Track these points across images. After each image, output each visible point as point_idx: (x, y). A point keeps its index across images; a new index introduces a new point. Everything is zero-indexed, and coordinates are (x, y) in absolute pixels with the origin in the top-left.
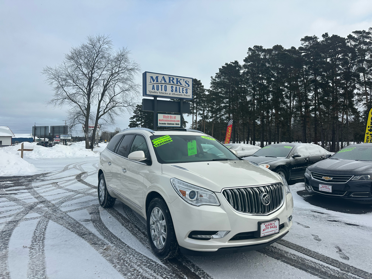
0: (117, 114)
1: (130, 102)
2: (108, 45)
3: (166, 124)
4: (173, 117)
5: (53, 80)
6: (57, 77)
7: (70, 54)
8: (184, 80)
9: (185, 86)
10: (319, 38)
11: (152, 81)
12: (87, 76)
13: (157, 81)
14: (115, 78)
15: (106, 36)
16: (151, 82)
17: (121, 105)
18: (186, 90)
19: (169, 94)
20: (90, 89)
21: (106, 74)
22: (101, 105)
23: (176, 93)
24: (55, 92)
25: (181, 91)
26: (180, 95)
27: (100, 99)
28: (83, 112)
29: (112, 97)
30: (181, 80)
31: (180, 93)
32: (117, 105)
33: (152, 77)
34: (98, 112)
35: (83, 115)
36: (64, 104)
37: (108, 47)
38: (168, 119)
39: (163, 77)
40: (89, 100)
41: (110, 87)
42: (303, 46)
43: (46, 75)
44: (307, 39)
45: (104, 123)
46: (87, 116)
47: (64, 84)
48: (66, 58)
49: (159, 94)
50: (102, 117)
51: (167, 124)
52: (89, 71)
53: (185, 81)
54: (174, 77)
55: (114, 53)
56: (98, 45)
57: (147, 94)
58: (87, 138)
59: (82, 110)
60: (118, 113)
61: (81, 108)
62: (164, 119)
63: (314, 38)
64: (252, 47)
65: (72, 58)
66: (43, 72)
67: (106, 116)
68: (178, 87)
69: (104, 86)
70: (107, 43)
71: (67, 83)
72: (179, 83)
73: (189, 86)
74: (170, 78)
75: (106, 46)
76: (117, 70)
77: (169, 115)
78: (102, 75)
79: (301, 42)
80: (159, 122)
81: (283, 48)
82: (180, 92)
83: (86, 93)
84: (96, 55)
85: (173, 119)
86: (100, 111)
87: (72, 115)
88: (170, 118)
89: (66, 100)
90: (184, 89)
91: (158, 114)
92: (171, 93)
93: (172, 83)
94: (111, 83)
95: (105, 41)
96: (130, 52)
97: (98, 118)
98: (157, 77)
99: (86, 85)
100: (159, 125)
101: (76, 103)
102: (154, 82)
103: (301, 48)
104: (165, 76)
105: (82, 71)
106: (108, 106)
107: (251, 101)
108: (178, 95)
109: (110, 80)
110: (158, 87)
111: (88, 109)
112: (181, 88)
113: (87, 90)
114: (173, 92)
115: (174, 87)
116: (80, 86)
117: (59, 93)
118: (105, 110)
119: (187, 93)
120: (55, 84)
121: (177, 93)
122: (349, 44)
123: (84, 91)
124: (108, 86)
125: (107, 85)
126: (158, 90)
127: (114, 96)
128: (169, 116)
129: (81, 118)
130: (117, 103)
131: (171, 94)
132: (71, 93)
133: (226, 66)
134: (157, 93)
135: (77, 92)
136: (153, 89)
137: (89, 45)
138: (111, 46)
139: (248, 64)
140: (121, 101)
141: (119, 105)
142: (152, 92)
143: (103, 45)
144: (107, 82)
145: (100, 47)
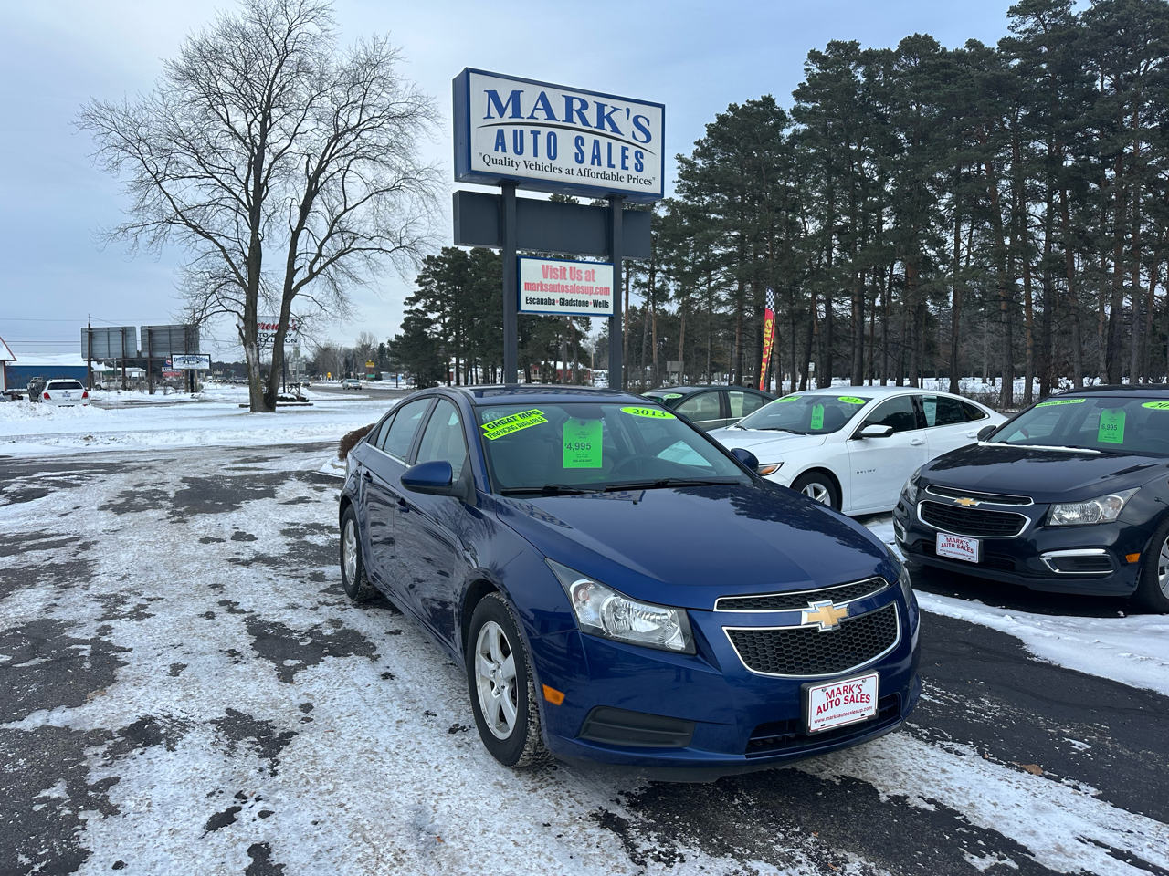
0: (356, 280)
1: (403, 233)
2: (317, 24)
3: (553, 302)
4: (584, 275)
5: (122, 154)
6: (134, 142)
7: (182, 62)
8: (628, 110)
9: (634, 137)
10: (1075, 3)
11: (494, 111)
12: (248, 140)
13: (517, 113)
14: (346, 146)
16: (489, 116)
17: (370, 244)
18: (638, 155)
19: (568, 173)
20: (260, 189)
21: (316, 135)
22: (299, 248)
23: (595, 169)
24: (132, 200)
25: (616, 159)
26: (611, 177)
27: (295, 223)
28: (236, 272)
29: (338, 218)
30: (616, 109)
31: (612, 170)
32: (354, 246)
33: (493, 95)
34: (291, 272)
35: (235, 281)
36: (169, 242)
37: (319, 32)
38: (563, 282)
39: (543, 94)
40: (254, 226)
41: (330, 183)
42: (1015, 36)
43: (94, 133)
44: (1030, 8)
45: (312, 312)
46: (252, 289)
47: (161, 169)
48: (169, 75)
49: (522, 172)
50: (303, 290)
51: (557, 304)
52: (250, 118)
53: (631, 117)
54: (589, 99)
55: (340, 56)
56: (281, 23)
57: (473, 168)
58: (252, 364)
59: (232, 264)
60: (361, 277)
61: (226, 256)
62: (545, 281)
63: (1055, 5)
64: (823, 49)
65: (190, 76)
66: (79, 120)
67: (316, 289)
68: (604, 142)
69: (309, 177)
70: (314, 13)
71: (173, 166)
72: (607, 125)
73: (649, 139)
74: (569, 101)
75: (312, 27)
76: (353, 122)
77: (567, 265)
78: (298, 136)
79: (1011, 19)
80: (524, 294)
81: (935, 45)
82: (613, 166)
83: (246, 203)
84: (276, 61)
85: (583, 283)
86: (296, 268)
87: (196, 283)
88: (573, 280)
89: (174, 228)
90: (627, 153)
91: (522, 260)
92: (576, 166)
93: (579, 125)
94: (332, 168)
95: (307, 6)
96: (399, 54)
97: (289, 293)
98: (515, 96)
99: (242, 171)
100: (525, 307)
101: (210, 238)
102: (502, 116)
103: (1006, 44)
104: (549, 93)
105: (228, 124)
106: (324, 253)
107: (819, 234)
108: (603, 176)
109: (330, 156)
110: (518, 138)
111: (254, 260)
112: (617, 146)
113: (248, 195)
114: (581, 162)
115: (589, 139)
116: (223, 178)
117: (148, 203)
118: (312, 264)
119: (641, 170)
120: (131, 168)
121: (600, 170)
123: (237, 198)
124: (322, 179)
125: (318, 173)
126: (521, 153)
127: (346, 210)
128: (565, 269)
129: (227, 294)
130: (354, 239)
132: (189, 202)
133: (732, 114)
134: (514, 164)
135: (214, 200)
136: (500, 147)
137: (248, 24)
138: (329, 26)
139: (810, 106)
140: (369, 228)
141: (363, 247)
142: (495, 162)
143: (298, 22)
144: (320, 165)
145: (290, 31)
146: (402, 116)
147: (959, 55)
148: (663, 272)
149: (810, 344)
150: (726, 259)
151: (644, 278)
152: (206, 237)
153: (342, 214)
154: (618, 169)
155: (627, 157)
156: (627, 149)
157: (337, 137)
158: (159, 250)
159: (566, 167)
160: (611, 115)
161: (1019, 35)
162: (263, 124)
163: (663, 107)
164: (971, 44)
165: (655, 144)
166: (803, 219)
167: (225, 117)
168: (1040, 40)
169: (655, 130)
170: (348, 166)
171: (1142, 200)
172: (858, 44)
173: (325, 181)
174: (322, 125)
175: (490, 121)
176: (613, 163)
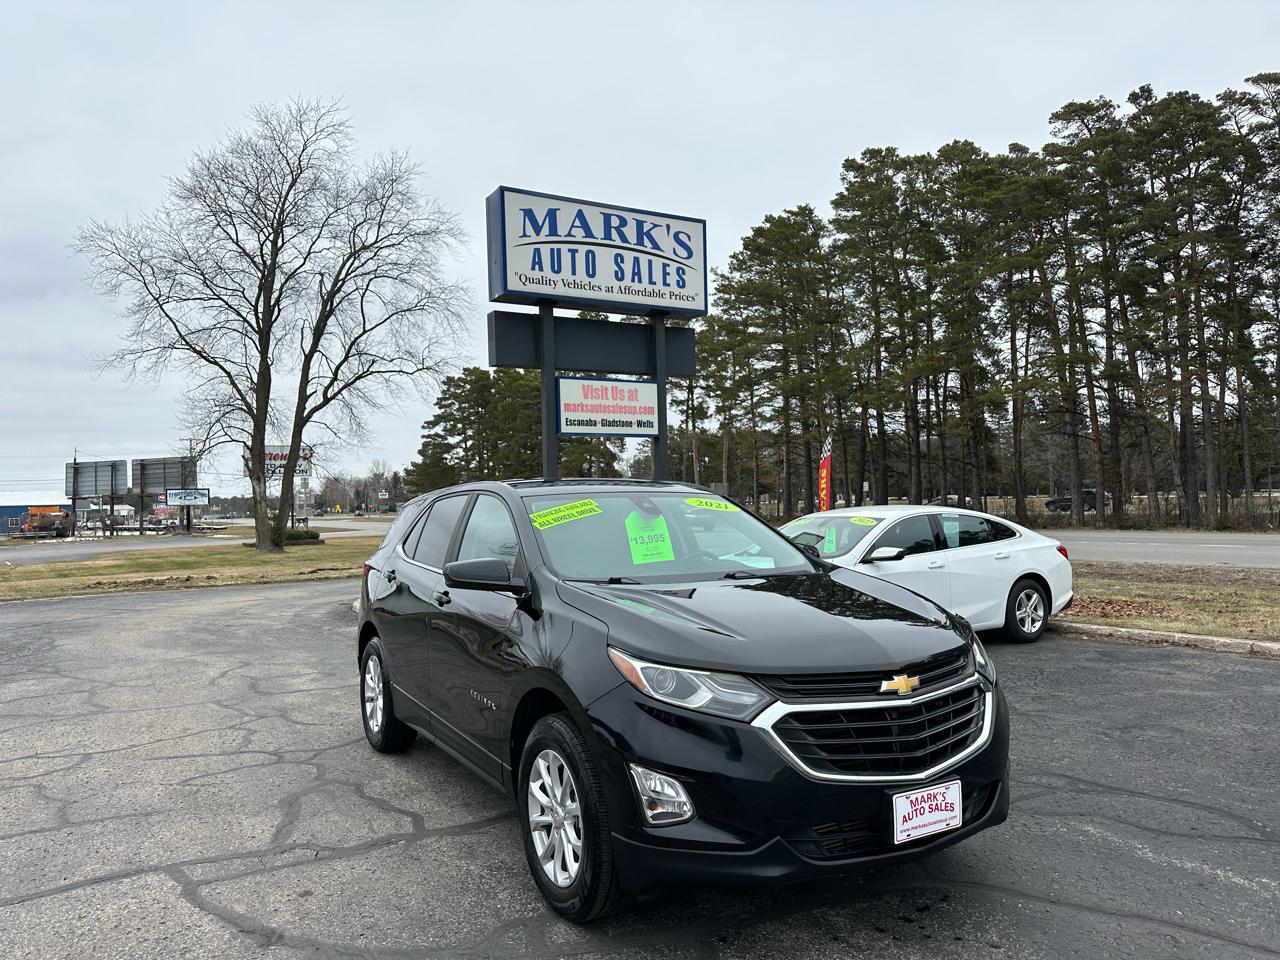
0: (373, 404)
1: (426, 354)
2: (334, 140)
3: (594, 423)
4: (626, 395)
5: (122, 276)
6: (137, 265)
7: (188, 181)
8: (668, 227)
9: (675, 253)
10: (1119, 107)
11: (530, 230)
12: (258, 260)
13: (553, 231)
14: (364, 265)
15: (326, 104)
16: (525, 235)
17: (390, 367)
18: (680, 272)
19: (608, 290)
20: (269, 310)
21: (331, 253)
22: (313, 372)
23: (636, 286)
24: (130, 323)
25: (658, 276)
26: (652, 294)
27: (307, 346)
28: (243, 399)
29: (357, 339)
30: (655, 226)
31: (653, 286)
32: (373, 369)
33: (529, 214)
34: (303, 397)
35: (242, 409)
36: (169, 368)
37: (335, 149)
38: (604, 402)
39: (580, 212)
40: (264, 352)
41: (345, 303)
42: (1059, 141)
43: (92, 255)
44: (1072, 112)
45: (325, 440)
46: (260, 417)
47: (164, 291)
48: (174, 193)
49: (561, 291)
50: (316, 416)
51: (599, 425)
52: (263, 238)
53: (672, 232)
54: (628, 216)
55: (358, 166)
56: (296, 140)
57: (510, 287)
58: (258, 498)
59: (239, 391)
60: (380, 401)
61: (233, 383)
62: (585, 402)
63: (1098, 109)
64: (858, 158)
65: (195, 193)
66: (78, 242)
67: (328, 414)
68: (644, 259)
69: (322, 297)
70: (331, 129)
71: (178, 288)
72: (646, 241)
73: (690, 255)
74: (607, 218)
75: (328, 144)
76: (371, 239)
78: (312, 255)
79: (1054, 125)
80: (564, 415)
81: (976, 151)
82: (654, 283)
83: (255, 325)
84: (289, 178)
85: (626, 403)
86: (309, 392)
87: (199, 412)
88: (615, 399)
89: (177, 353)
90: (668, 270)
92: (616, 284)
93: (618, 242)
94: (349, 287)
95: (322, 124)
96: (420, 169)
97: (301, 421)
98: (552, 214)
99: (252, 293)
100: (565, 429)
101: (216, 363)
102: (538, 235)
103: (1051, 150)
104: (587, 210)
105: (237, 243)
106: (339, 375)
107: (866, 346)
108: (644, 293)
109: (347, 275)
110: (556, 257)
111: (263, 386)
112: (658, 263)
113: (256, 315)
114: (621, 279)
115: (629, 256)
116: (230, 300)
117: (147, 328)
118: (327, 389)
119: (683, 286)
120: (131, 291)
121: (640, 287)
123: (245, 320)
124: (337, 300)
125: (332, 294)
126: (559, 271)
127: (365, 332)
128: (606, 389)
129: (233, 423)
130: (374, 362)
132: (193, 326)
133: (768, 225)
134: (552, 283)
135: (219, 323)
136: (537, 266)
137: (261, 141)
138: (347, 142)
139: (850, 214)
140: (389, 351)
141: (382, 369)
142: (532, 281)
143: (314, 138)
144: (335, 284)
145: (305, 147)
146: (425, 233)
147: (1002, 161)
148: (702, 388)
149: (864, 462)
150: (769, 374)
151: (682, 395)
152: (211, 362)
153: (361, 336)
154: (659, 286)
155: (669, 274)
156: (668, 265)
157: (355, 254)
158: (157, 377)
159: (605, 285)
160: (651, 232)
161: (1063, 140)
162: (274, 243)
163: (703, 222)
164: (1015, 148)
165: (696, 261)
166: (849, 331)
167: (234, 236)
168: (1085, 144)
169: (695, 245)
170: (368, 286)
171: (1203, 305)
172: (897, 150)
173: (340, 302)
174: (339, 244)
175: (527, 240)
176: (654, 280)
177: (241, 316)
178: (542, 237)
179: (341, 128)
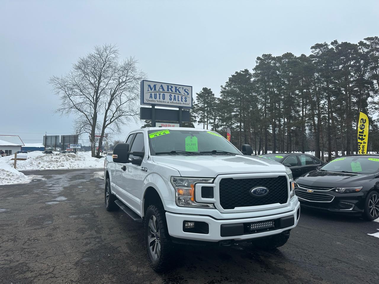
0: (123, 123)
1: (137, 110)
2: (114, 55)
4: (172, 126)
5: (60, 90)
6: (63, 86)
7: (77, 64)
8: (183, 88)
9: (184, 94)
10: (329, 45)
11: (149, 89)
12: (94, 85)
13: (155, 89)
14: (122, 87)
15: (112, 45)
16: (148, 91)
17: (127, 114)
18: (186, 98)
19: (168, 103)
20: (97, 98)
21: (113, 84)
22: (107, 115)
23: (175, 102)
24: (62, 101)
27: (107, 108)
28: (89, 121)
29: (119, 106)
30: (180, 88)
32: (123, 114)
33: (149, 86)
34: (105, 121)
35: (89, 124)
36: (71, 113)
37: (115, 56)
39: (161, 85)
40: (95, 108)
41: (117, 97)
42: (314, 54)
43: (53, 84)
44: (318, 46)
45: (110, 132)
46: (94, 126)
47: (70, 93)
48: (74, 68)
49: (156, 103)
50: (108, 126)
53: (184, 89)
54: (173, 86)
55: (120, 62)
56: (105, 54)
57: (144, 102)
58: (93, 147)
59: (88, 119)
60: (125, 122)
61: (87, 117)
63: (324, 45)
64: (261, 57)
65: (79, 68)
66: (49, 81)
67: (112, 126)
68: (177, 96)
69: (111, 95)
70: (114, 52)
71: (73, 92)
72: (177, 91)
73: (188, 94)
74: (168, 86)
75: (113, 55)
76: (124, 80)
78: (108, 84)
79: (312, 50)
86: (107, 120)
87: (78, 124)
89: (73, 109)
90: (182, 98)
91: (156, 123)
93: (171, 92)
94: (117, 93)
95: (112, 50)
96: (138, 61)
97: (104, 127)
98: (155, 86)
99: (92, 94)
101: (83, 112)
102: (151, 90)
103: (311, 56)
104: (163, 85)
105: (89, 81)
106: (115, 115)
108: (177, 103)
109: (117, 89)
110: (156, 95)
111: (95, 118)
112: (180, 96)
113: (93, 100)
114: (171, 100)
115: (173, 95)
116: (87, 96)
117: (66, 102)
118: (111, 119)
119: (186, 101)
120: (62, 93)
121: (176, 102)
122: (361, 50)
123: (91, 101)
124: (114, 96)
125: (114, 94)
126: (156, 98)
127: (121, 105)
128: (167, 125)
129: (87, 128)
130: (123, 112)
131: (170, 102)
132: (77, 102)
133: (236, 74)
134: (154, 101)
135: (84, 101)
136: (151, 98)
137: (96, 55)
138: (118, 55)
139: (259, 72)
140: (127, 109)
141: (125, 114)
142: (150, 101)
143: (109, 54)
144: (114, 92)
145: (107, 57)
147: (299, 58)
148: (218, 119)
152: (81, 112)
153: (120, 105)
154: (180, 102)
157: (120, 84)
158: (68, 115)
159: (167, 101)
160: (179, 89)
162: (99, 81)
163: (192, 87)
164: (302, 55)
165: (190, 96)
167: (88, 79)
169: (190, 92)
170: (122, 93)
172: (271, 55)
174: (115, 82)
175: (149, 92)
176: (179, 100)
177: (90, 100)
178: (152, 91)
179: (116, 51)
